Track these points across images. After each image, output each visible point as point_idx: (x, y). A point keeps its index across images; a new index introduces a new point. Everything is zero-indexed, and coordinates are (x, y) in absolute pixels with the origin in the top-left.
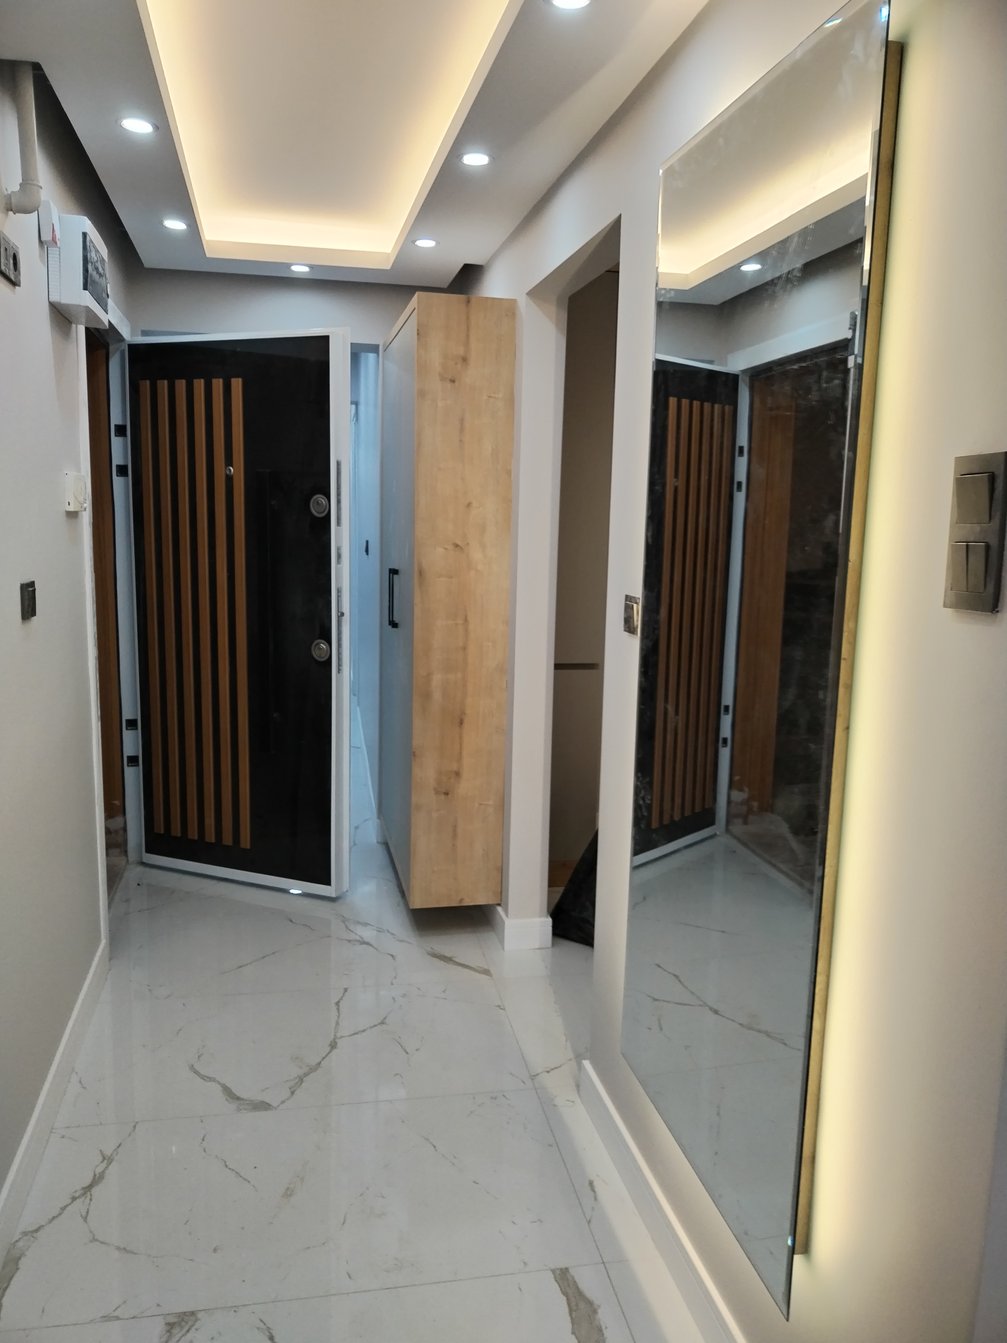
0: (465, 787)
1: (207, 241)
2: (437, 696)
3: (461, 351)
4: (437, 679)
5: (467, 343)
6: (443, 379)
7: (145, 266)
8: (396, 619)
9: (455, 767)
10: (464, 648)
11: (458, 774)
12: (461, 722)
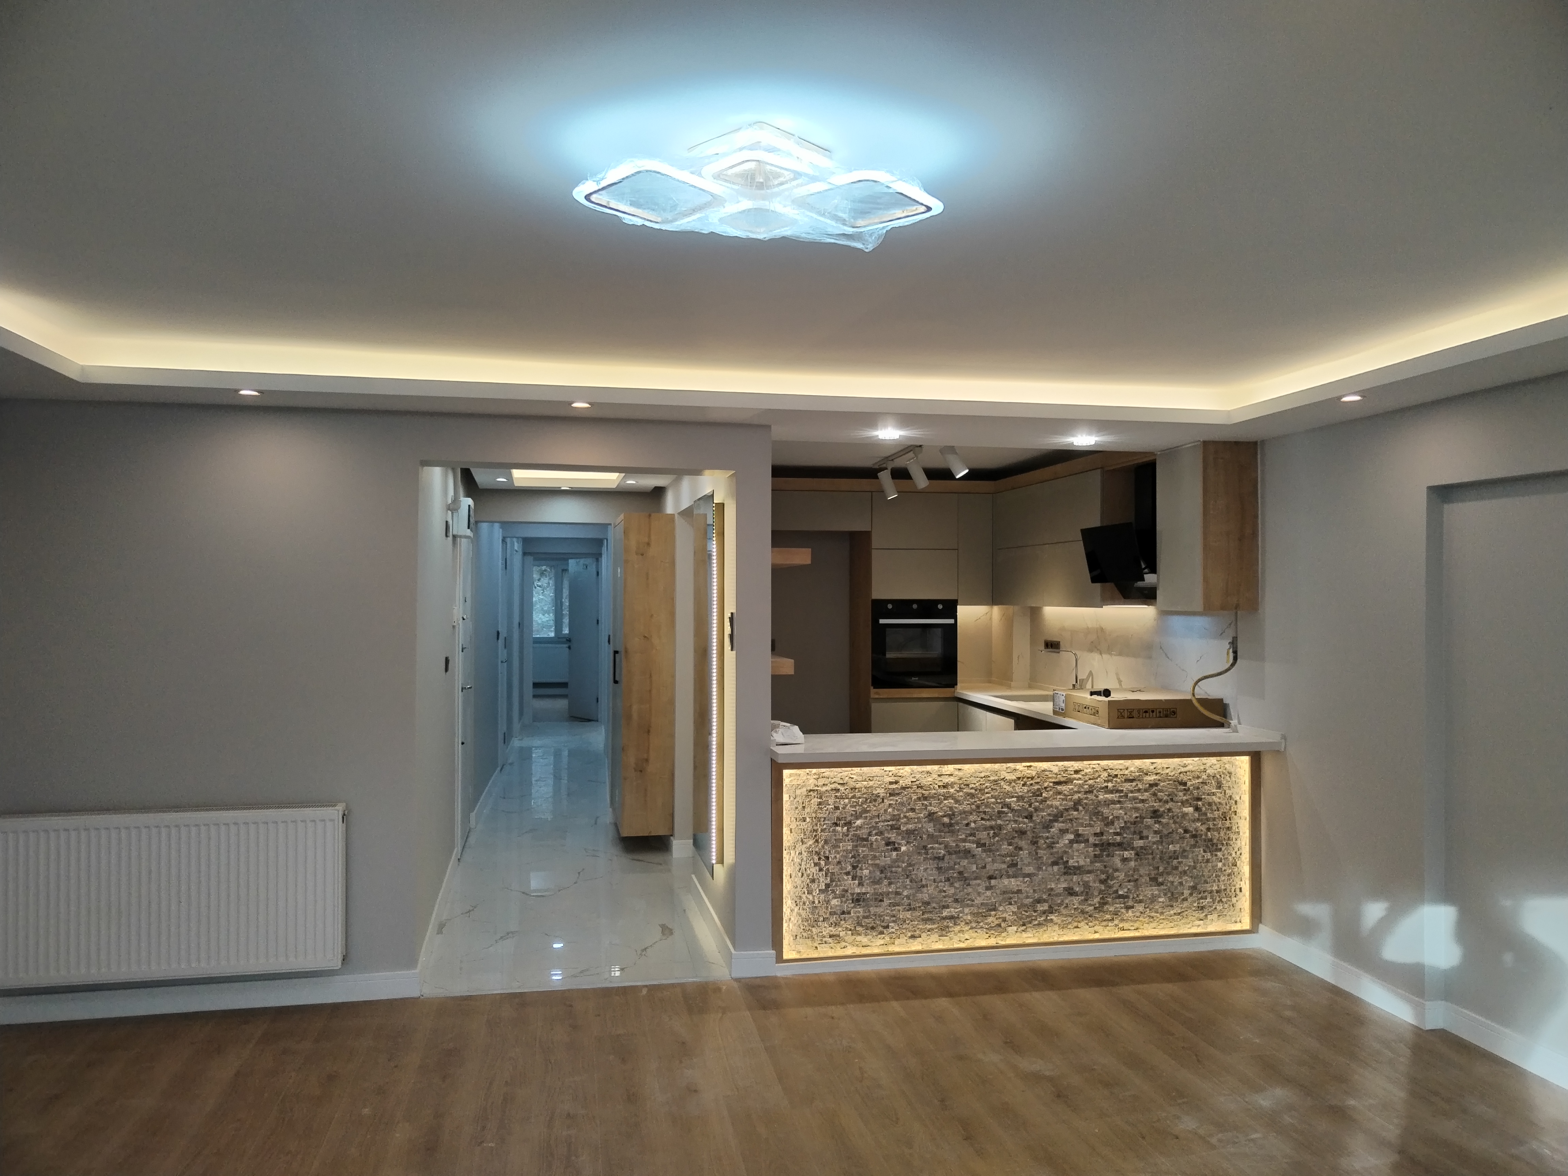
0: (651, 768)
1: (516, 478)
2: (635, 716)
3: (646, 540)
4: (635, 708)
5: (649, 536)
6: (637, 554)
7: (480, 487)
8: (617, 679)
9: (645, 756)
10: (650, 691)
11: (647, 760)
12: (649, 732)
